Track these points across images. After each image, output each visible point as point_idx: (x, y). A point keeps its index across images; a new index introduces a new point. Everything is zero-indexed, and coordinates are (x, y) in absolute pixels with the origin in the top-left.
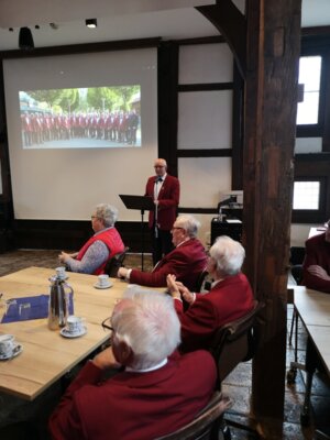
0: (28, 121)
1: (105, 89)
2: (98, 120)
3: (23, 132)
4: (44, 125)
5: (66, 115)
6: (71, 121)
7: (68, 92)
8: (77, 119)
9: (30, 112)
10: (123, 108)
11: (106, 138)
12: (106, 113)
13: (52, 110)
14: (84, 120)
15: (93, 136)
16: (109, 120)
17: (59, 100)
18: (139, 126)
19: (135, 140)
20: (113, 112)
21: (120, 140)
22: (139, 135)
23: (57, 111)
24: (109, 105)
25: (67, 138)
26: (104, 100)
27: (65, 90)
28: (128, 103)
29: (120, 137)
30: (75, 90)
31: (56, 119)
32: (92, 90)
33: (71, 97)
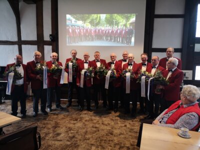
1: (116, 15)
2: (110, 31)
3: (68, 36)
4: (80, 33)
5: (93, 28)
6: (95, 31)
7: (95, 16)
8: (99, 30)
9: (72, 26)
10: (125, 25)
11: (114, 41)
12: (115, 28)
13: (85, 25)
14: (103, 31)
15: (107, 40)
17: (89, 20)
22: (133, 40)
23: (88, 26)
24: (117, 24)
25: (93, 40)
26: (114, 21)
27: (93, 15)
28: (128, 23)
30: (99, 15)
31: (87, 30)
32: (108, 16)
33: (96, 18)
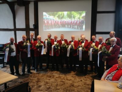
0: (46, 22)
1: (73, 12)
2: (70, 22)
3: (44, 25)
4: (51, 23)
5: (59, 20)
6: (61, 22)
8: (63, 22)
10: (79, 18)
11: (73, 28)
12: (73, 20)
13: (54, 19)
15: (68, 27)
16: (74, 22)
17: (57, 15)
18: (84, 24)
19: (83, 28)
20: (76, 19)
21: (78, 28)
22: (84, 27)
25: (59, 27)
27: (59, 12)
28: (81, 17)
29: (77, 27)
30: (63, 12)
31: (56, 22)
